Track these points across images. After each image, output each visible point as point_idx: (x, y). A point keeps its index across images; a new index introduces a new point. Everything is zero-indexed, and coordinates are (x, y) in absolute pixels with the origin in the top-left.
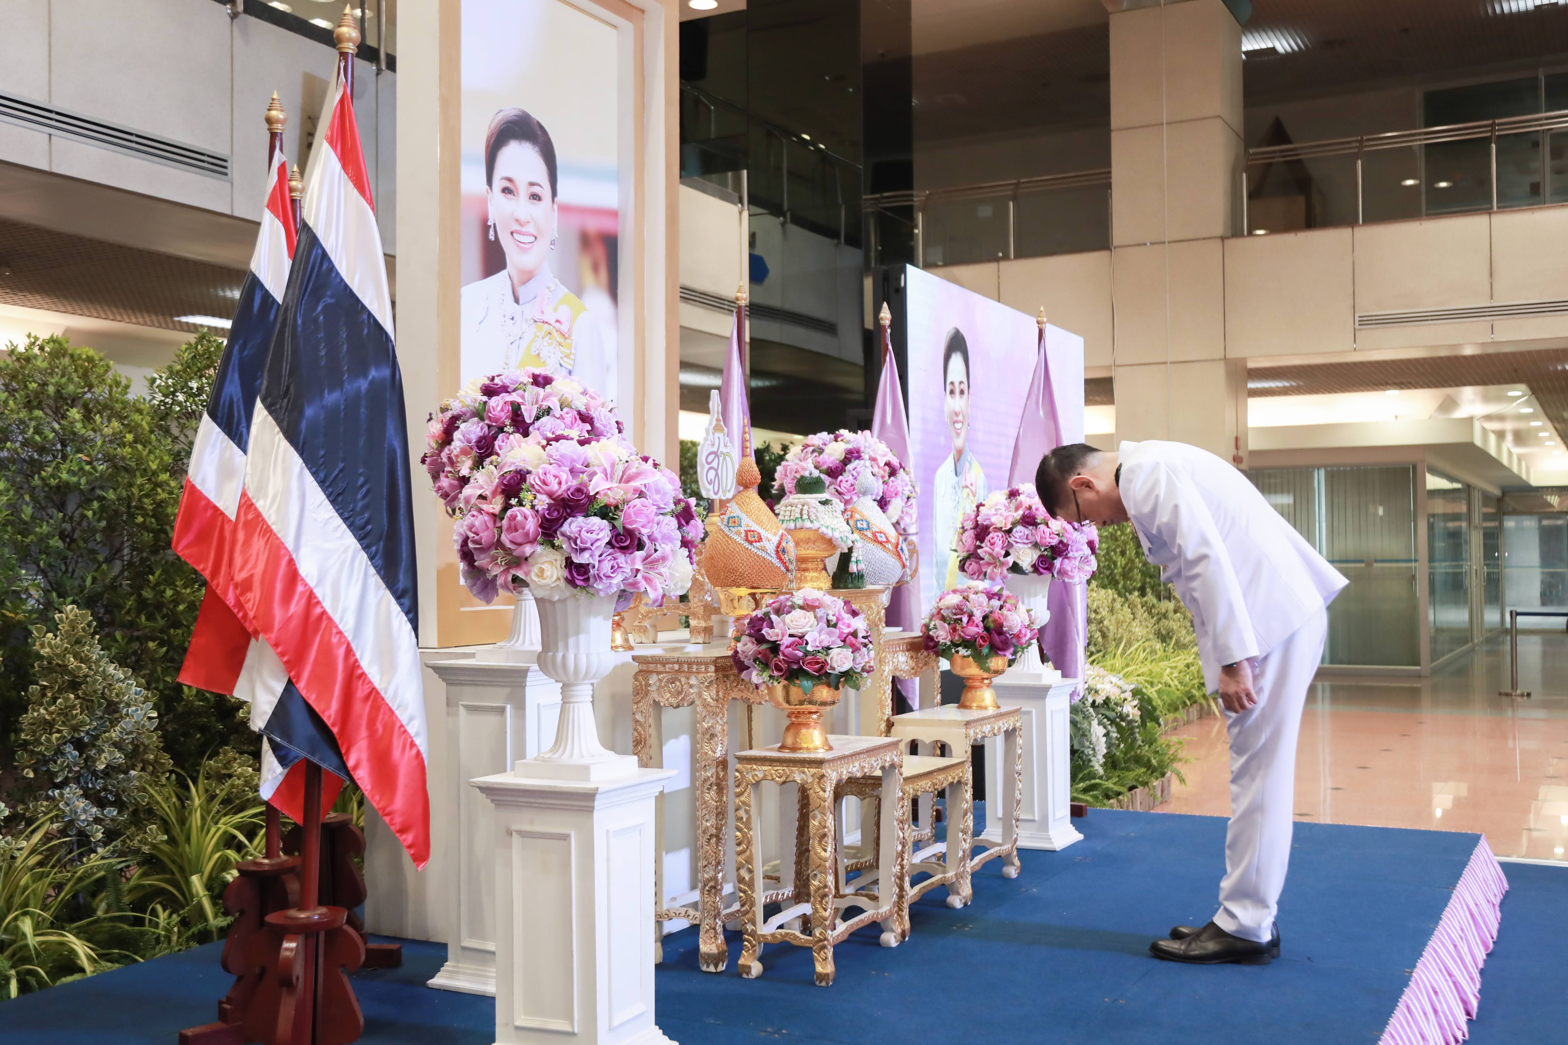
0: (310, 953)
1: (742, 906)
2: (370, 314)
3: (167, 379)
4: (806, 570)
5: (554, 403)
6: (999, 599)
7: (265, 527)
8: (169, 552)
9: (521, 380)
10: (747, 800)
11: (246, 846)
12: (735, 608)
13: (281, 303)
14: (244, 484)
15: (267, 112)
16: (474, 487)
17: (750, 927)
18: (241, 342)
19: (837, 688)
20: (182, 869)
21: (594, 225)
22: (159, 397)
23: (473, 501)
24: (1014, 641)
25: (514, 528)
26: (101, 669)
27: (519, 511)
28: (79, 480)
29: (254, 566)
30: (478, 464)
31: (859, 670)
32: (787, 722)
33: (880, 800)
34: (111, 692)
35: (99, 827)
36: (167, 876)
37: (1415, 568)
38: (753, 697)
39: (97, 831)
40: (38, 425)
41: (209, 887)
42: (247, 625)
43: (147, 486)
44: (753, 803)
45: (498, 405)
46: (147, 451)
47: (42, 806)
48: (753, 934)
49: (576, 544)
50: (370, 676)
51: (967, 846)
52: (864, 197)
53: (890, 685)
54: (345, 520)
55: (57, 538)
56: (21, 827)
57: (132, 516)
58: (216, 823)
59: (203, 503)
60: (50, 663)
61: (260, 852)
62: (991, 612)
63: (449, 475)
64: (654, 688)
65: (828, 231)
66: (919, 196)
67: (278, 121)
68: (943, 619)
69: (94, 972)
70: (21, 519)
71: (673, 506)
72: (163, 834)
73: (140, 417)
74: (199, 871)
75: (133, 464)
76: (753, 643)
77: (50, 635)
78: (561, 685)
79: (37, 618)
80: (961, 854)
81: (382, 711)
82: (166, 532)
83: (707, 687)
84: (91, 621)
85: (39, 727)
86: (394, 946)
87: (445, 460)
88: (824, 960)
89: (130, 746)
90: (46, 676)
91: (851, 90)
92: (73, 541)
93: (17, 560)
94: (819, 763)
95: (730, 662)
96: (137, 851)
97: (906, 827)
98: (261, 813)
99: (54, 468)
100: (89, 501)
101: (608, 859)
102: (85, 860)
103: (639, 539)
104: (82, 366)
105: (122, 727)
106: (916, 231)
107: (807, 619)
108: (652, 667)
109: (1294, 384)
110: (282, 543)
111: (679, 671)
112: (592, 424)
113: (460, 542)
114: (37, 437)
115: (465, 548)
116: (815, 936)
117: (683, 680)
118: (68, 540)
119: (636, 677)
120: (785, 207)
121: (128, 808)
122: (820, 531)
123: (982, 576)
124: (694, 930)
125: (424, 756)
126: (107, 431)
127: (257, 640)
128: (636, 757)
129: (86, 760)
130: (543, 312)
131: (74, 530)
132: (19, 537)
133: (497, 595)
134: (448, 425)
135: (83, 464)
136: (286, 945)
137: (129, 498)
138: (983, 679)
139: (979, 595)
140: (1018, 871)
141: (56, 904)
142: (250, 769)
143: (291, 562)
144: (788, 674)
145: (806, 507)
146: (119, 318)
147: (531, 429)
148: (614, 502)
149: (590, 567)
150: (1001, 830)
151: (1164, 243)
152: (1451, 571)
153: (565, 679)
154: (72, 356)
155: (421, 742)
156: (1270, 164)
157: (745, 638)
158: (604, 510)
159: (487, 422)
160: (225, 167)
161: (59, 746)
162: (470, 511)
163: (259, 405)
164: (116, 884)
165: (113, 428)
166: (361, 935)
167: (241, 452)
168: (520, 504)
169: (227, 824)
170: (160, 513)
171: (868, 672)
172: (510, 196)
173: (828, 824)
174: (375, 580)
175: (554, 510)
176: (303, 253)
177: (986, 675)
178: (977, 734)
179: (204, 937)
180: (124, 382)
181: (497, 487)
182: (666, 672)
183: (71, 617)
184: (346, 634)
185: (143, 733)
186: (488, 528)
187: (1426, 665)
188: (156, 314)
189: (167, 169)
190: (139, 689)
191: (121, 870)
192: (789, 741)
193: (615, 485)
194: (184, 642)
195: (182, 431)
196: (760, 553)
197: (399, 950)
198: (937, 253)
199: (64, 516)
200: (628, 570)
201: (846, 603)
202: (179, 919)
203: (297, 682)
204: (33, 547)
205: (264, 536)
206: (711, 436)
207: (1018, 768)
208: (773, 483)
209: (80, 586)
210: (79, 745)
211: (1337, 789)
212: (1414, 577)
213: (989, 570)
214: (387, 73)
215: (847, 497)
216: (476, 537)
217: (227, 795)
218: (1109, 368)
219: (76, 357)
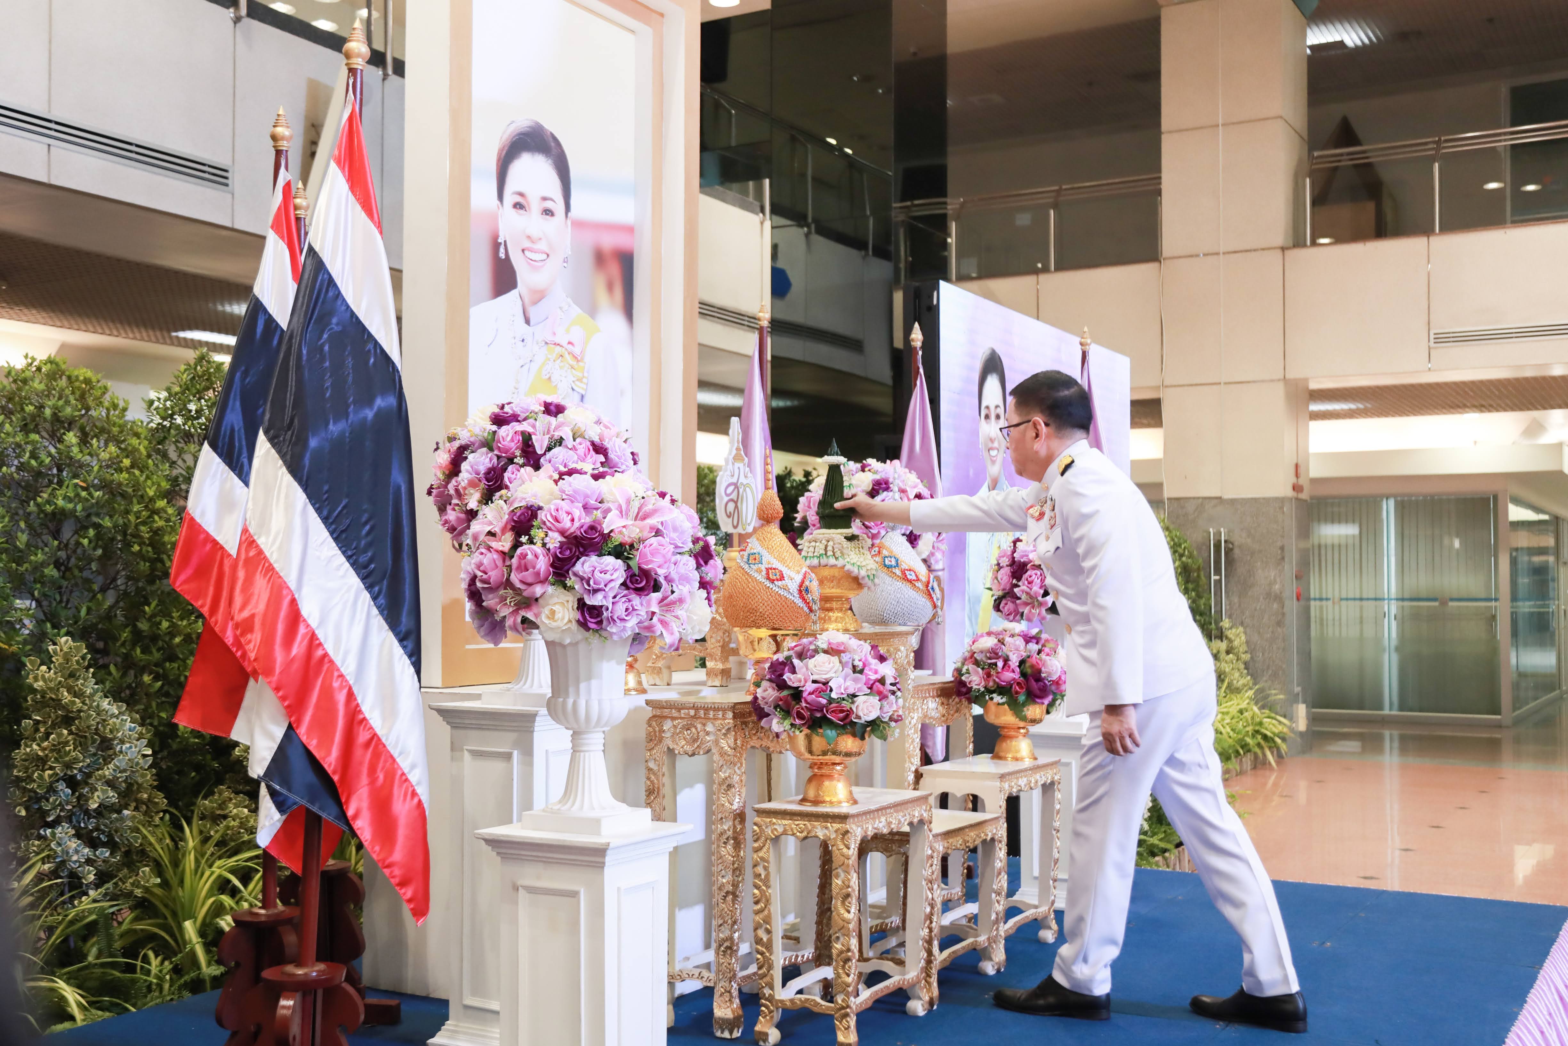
0: (307, 1011)
1: (760, 968)
2: (376, 343)
3: (165, 401)
4: (830, 610)
5: (566, 433)
6: (1037, 643)
7: (267, 565)
8: (165, 581)
9: (532, 408)
10: (765, 856)
11: (240, 891)
12: (755, 650)
13: (285, 329)
14: (246, 520)
15: (273, 129)
16: (483, 523)
17: (767, 992)
18: (243, 368)
19: (863, 738)
20: (174, 914)
21: (609, 242)
22: (157, 419)
23: (482, 537)
24: (1053, 688)
25: (524, 567)
26: (95, 704)
27: (529, 549)
28: (75, 506)
29: (256, 607)
30: (487, 498)
31: (886, 720)
32: (809, 773)
33: (907, 858)
34: (105, 729)
35: (91, 868)
36: (160, 921)
37: (1496, 607)
38: (772, 746)
39: (89, 873)
40: (35, 449)
41: (202, 933)
42: (246, 664)
43: (144, 513)
44: (772, 859)
45: (508, 435)
46: (144, 476)
47: (33, 845)
48: (771, 999)
49: (589, 585)
50: (372, 722)
51: (1000, 908)
52: (894, 205)
53: (919, 733)
54: (348, 558)
55: (52, 566)
56: (12, 867)
57: (128, 545)
58: (211, 866)
59: (202, 536)
60: (43, 697)
61: (256, 898)
62: (1029, 657)
63: (457, 508)
64: (668, 735)
65: (856, 243)
66: (953, 204)
67: (283, 138)
68: (977, 663)
69: (84, 1020)
70: (16, 547)
71: (691, 545)
72: (156, 877)
73: (138, 441)
74: (192, 916)
75: (130, 490)
76: (774, 689)
77: (44, 668)
78: (571, 732)
79: (31, 650)
80: (993, 917)
81: (383, 758)
82: (162, 561)
83: (725, 735)
84: (86, 654)
85: (31, 763)
86: (393, 1002)
87: (452, 492)
88: (846, 1029)
89: (124, 785)
90: (39, 710)
91: (880, 91)
92: (68, 569)
93: (11, 589)
94: (843, 818)
95: (748, 709)
96: (129, 895)
97: (935, 887)
98: (257, 857)
99: (50, 495)
100: (86, 528)
101: (619, 919)
102: (76, 902)
103: (655, 580)
104: (79, 388)
105: (115, 765)
106: (949, 240)
107: (832, 665)
108: (666, 712)
109: (1361, 406)
110: (285, 583)
111: (695, 717)
112: (606, 455)
113: (468, 580)
114: (33, 462)
115: (473, 588)
116: (837, 1003)
117: (699, 726)
118: (63, 568)
119: (649, 722)
120: (810, 220)
121: (120, 849)
122: (846, 568)
123: (1018, 617)
124: (707, 993)
125: (426, 806)
126: (104, 456)
127: (257, 681)
128: (649, 810)
129: (79, 798)
130: (555, 334)
131: (69, 558)
132: (14, 565)
133: (506, 637)
134: (456, 456)
135: (79, 490)
136: (283, 1002)
137: (126, 526)
138: (1019, 728)
139: (1015, 638)
140: (1056, 935)
141: (47, 948)
142: (246, 810)
143: (293, 602)
144: (811, 723)
145: (831, 543)
146: (115, 333)
147: (542, 460)
148: (629, 540)
149: (603, 609)
150: (1037, 890)
151: (1217, 254)
152: (1536, 610)
153: (575, 726)
154: (69, 378)
155: (422, 791)
156: (1335, 169)
157: (765, 684)
158: (619, 549)
159: (496, 452)
160: (226, 178)
161: (51, 783)
162: (478, 548)
163: (261, 437)
164: (108, 927)
165: (110, 453)
166: (359, 991)
167: (242, 484)
168: (531, 541)
169: (221, 868)
170: (156, 540)
171: (896, 721)
172: (522, 212)
173: (852, 883)
174: (379, 623)
175: (567, 548)
176: (309, 278)
177: (1022, 724)
178: (1012, 787)
179: (197, 986)
180: (122, 404)
181: (507, 523)
182: (681, 718)
183: (65, 649)
184: (348, 678)
185: (138, 771)
186: (497, 567)
187: (1507, 715)
188: (153, 328)
189: (166, 179)
190: (133, 725)
191: (113, 913)
192: (811, 794)
193: (630, 522)
194: (180, 675)
195: (179, 456)
196: (781, 592)
197: (398, 1006)
198: (971, 266)
199: (60, 543)
200: (643, 613)
201: (874, 647)
202: (171, 966)
203: (298, 727)
204: (27, 576)
205: (265, 575)
206: (730, 466)
207: (1057, 824)
208: (796, 515)
209: (74, 616)
210: (72, 783)
211: (1407, 850)
212: (1494, 617)
213: (1026, 611)
214: (393, 78)
215: (874, 531)
216: (485, 576)
217: (222, 836)
218: (1157, 388)
219: (73, 378)
